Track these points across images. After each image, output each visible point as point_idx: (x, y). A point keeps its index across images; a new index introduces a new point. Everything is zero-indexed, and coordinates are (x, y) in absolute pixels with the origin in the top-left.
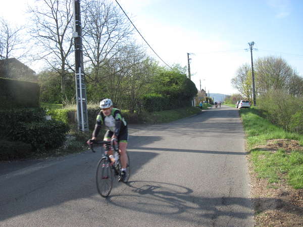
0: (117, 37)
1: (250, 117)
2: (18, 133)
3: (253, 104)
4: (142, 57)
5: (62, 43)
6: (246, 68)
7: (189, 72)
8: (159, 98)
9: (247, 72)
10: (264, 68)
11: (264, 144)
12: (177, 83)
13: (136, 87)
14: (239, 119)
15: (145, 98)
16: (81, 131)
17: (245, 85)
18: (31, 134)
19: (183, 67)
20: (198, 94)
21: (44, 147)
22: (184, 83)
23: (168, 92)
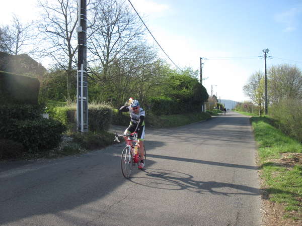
0: (128, 37)
1: (262, 126)
2: (10, 131)
3: (264, 113)
4: (152, 58)
5: (70, 39)
6: (259, 75)
7: (201, 76)
8: (168, 102)
9: (260, 79)
10: (277, 76)
11: (277, 158)
12: (187, 88)
13: (144, 88)
14: (249, 127)
15: (153, 101)
16: (80, 131)
17: (257, 93)
18: (23, 133)
19: (194, 71)
20: (209, 100)
21: (37, 147)
22: (195, 87)
23: (177, 96)
